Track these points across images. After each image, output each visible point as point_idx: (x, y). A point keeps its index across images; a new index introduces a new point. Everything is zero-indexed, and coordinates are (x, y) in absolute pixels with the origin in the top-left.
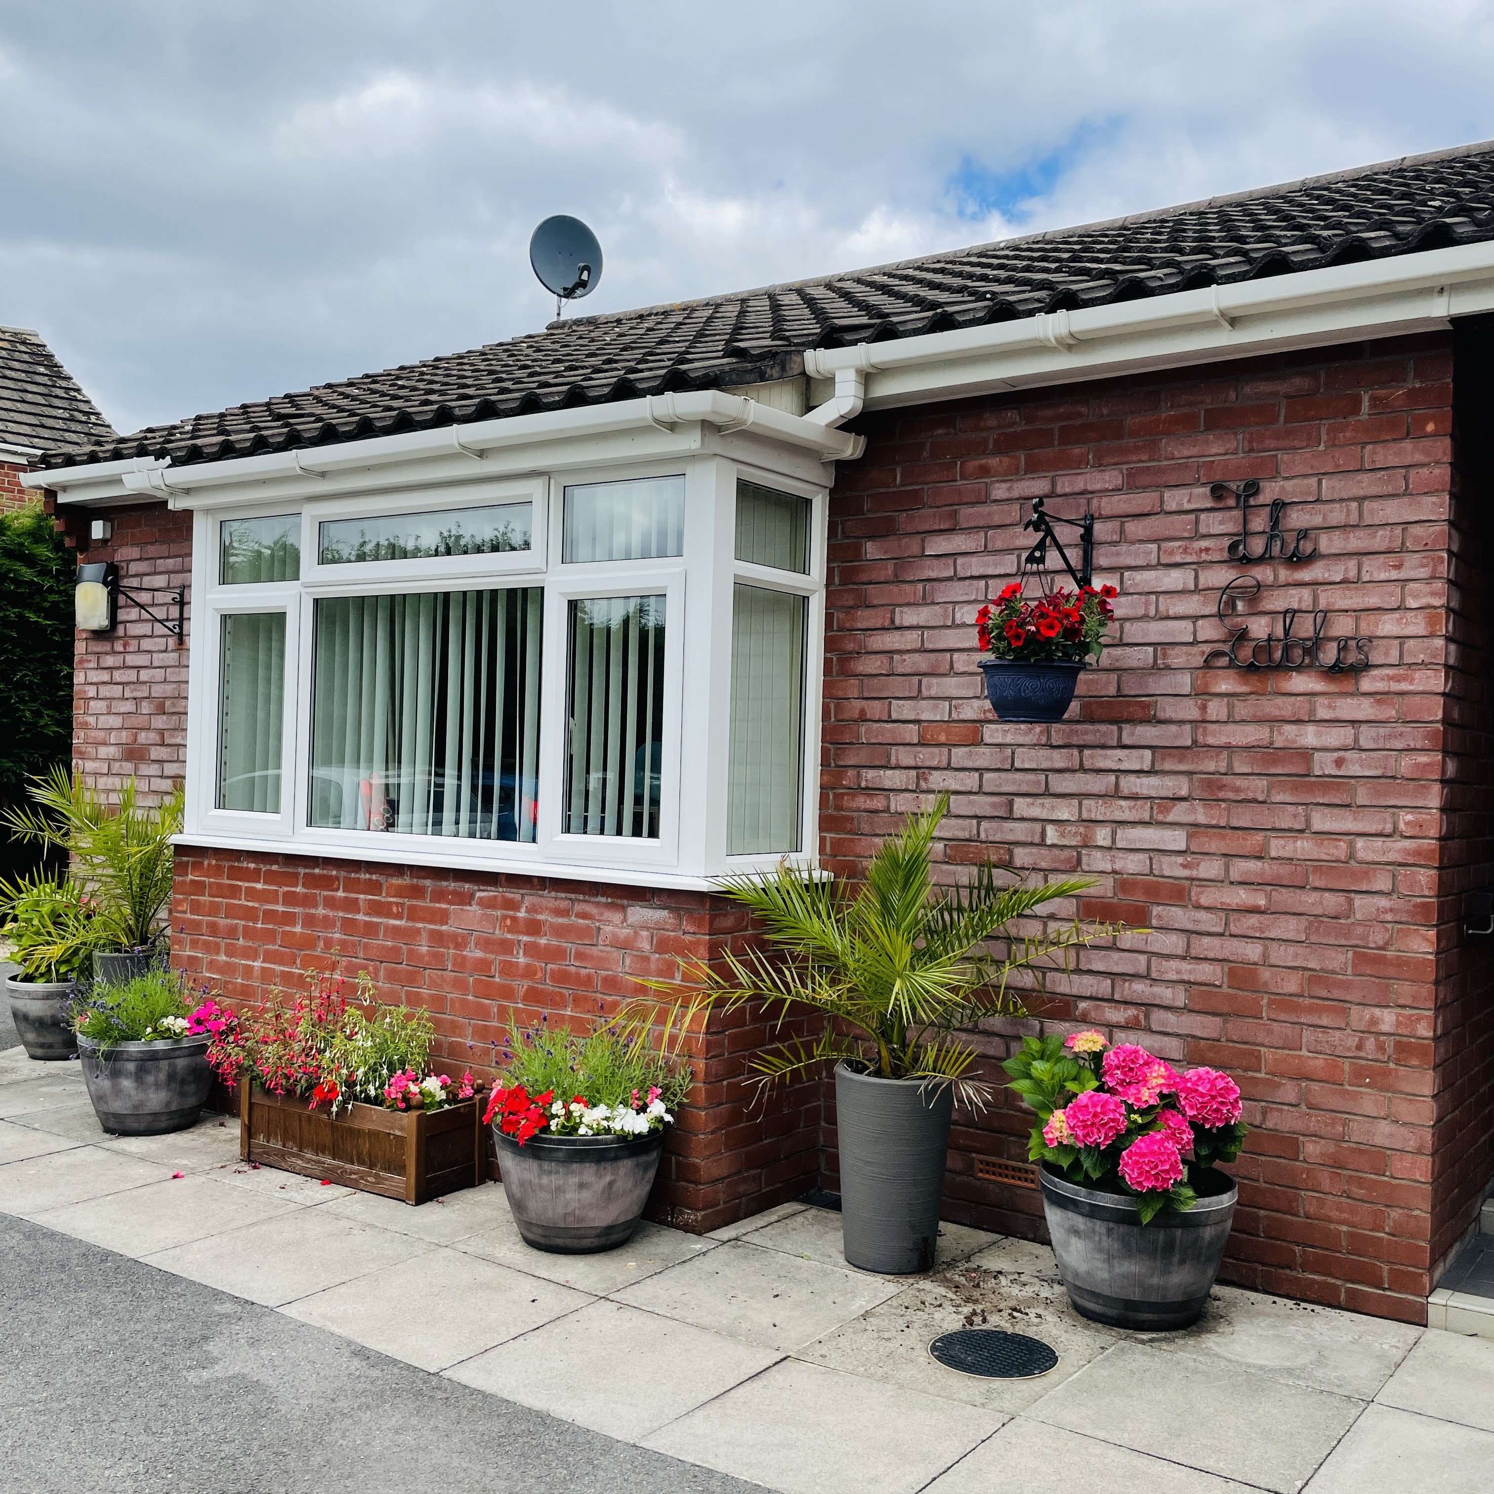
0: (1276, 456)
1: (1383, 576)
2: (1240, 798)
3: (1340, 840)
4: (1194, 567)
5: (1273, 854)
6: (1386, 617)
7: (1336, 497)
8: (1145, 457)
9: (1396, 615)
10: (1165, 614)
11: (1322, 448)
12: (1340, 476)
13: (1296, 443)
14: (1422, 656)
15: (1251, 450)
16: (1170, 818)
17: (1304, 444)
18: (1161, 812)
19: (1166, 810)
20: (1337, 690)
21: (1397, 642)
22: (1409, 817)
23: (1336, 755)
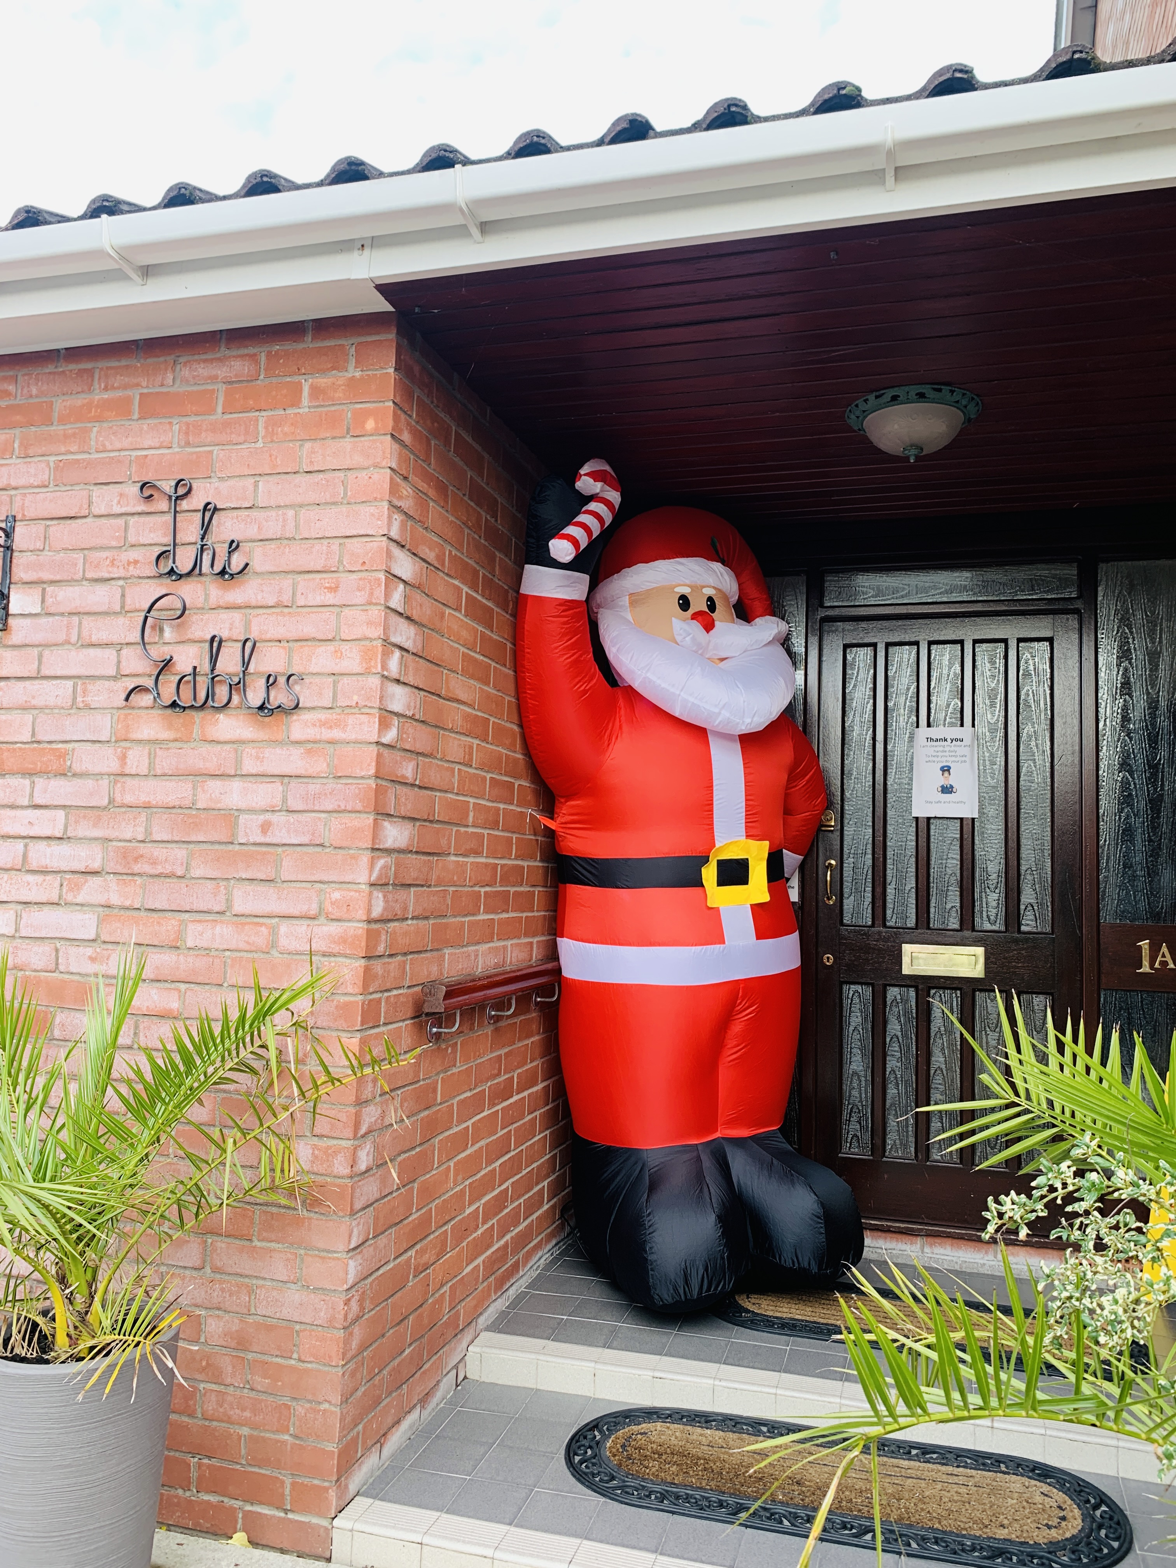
0: (211, 452)
1: (319, 600)
2: (157, 872)
3: (261, 925)
4: (121, 583)
5: (190, 944)
6: (322, 649)
7: (273, 504)
8: (74, 448)
9: (331, 647)
10: (88, 641)
11: (260, 444)
12: (275, 478)
13: (234, 438)
14: (355, 698)
15: (188, 444)
16: (79, 900)
17: (241, 439)
18: (71, 890)
19: (76, 888)
20: (266, 738)
21: (331, 679)
22: (336, 895)
23: (262, 818)
